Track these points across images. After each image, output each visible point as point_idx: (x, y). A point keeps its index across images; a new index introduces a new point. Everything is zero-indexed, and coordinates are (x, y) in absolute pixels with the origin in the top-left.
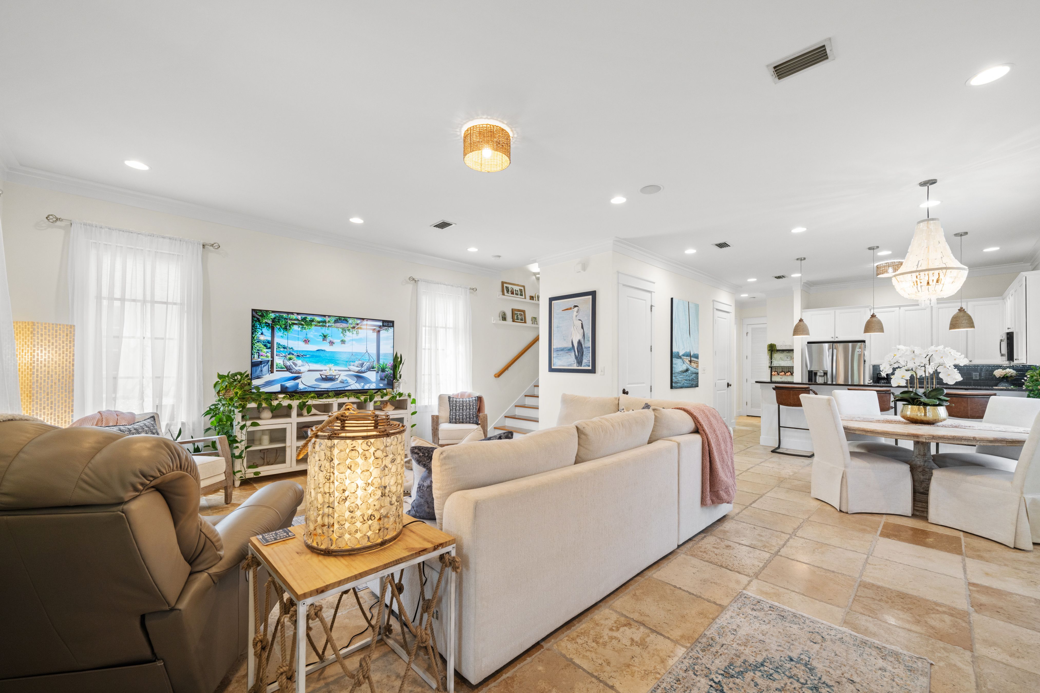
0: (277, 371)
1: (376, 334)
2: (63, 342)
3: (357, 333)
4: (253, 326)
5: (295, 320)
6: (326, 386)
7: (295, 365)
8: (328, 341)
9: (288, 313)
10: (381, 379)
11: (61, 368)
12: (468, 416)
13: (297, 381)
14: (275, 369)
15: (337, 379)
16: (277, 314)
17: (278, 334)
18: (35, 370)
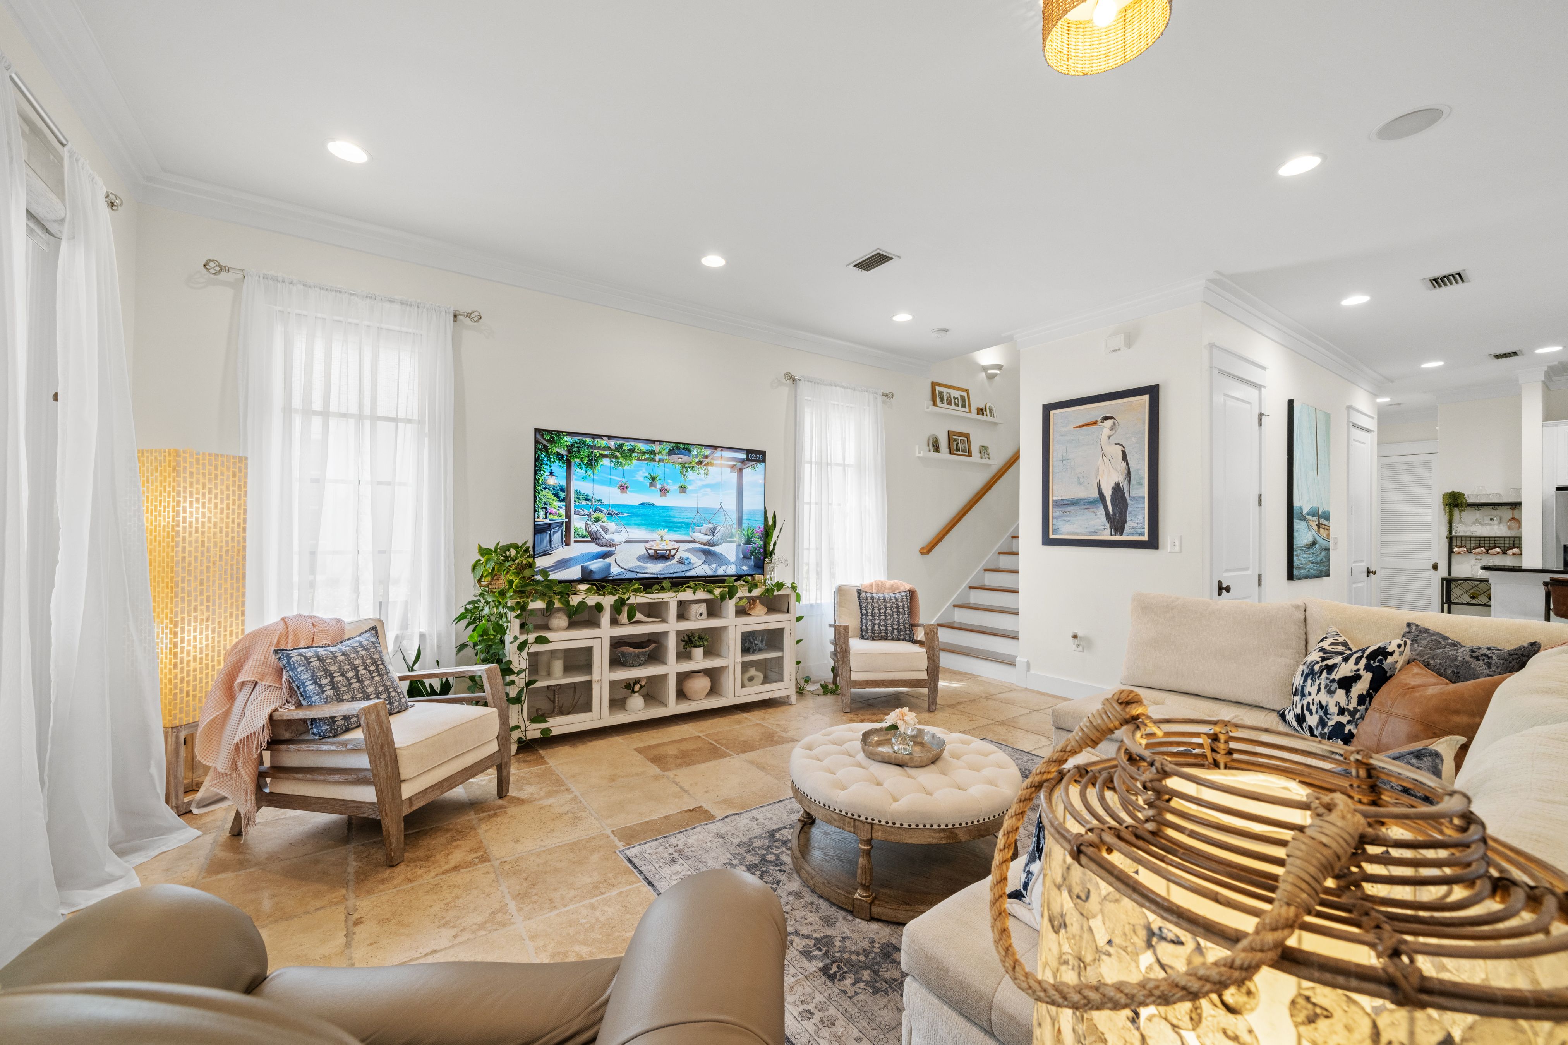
0: (575, 541)
1: (735, 475)
2: (228, 488)
3: (706, 474)
4: (537, 459)
5: (604, 448)
6: (655, 569)
7: (606, 530)
8: (659, 486)
9: (594, 436)
10: (745, 557)
11: (224, 534)
12: (895, 627)
13: (608, 560)
14: (572, 539)
15: (673, 556)
16: (576, 438)
17: (578, 472)
18: (180, 539)
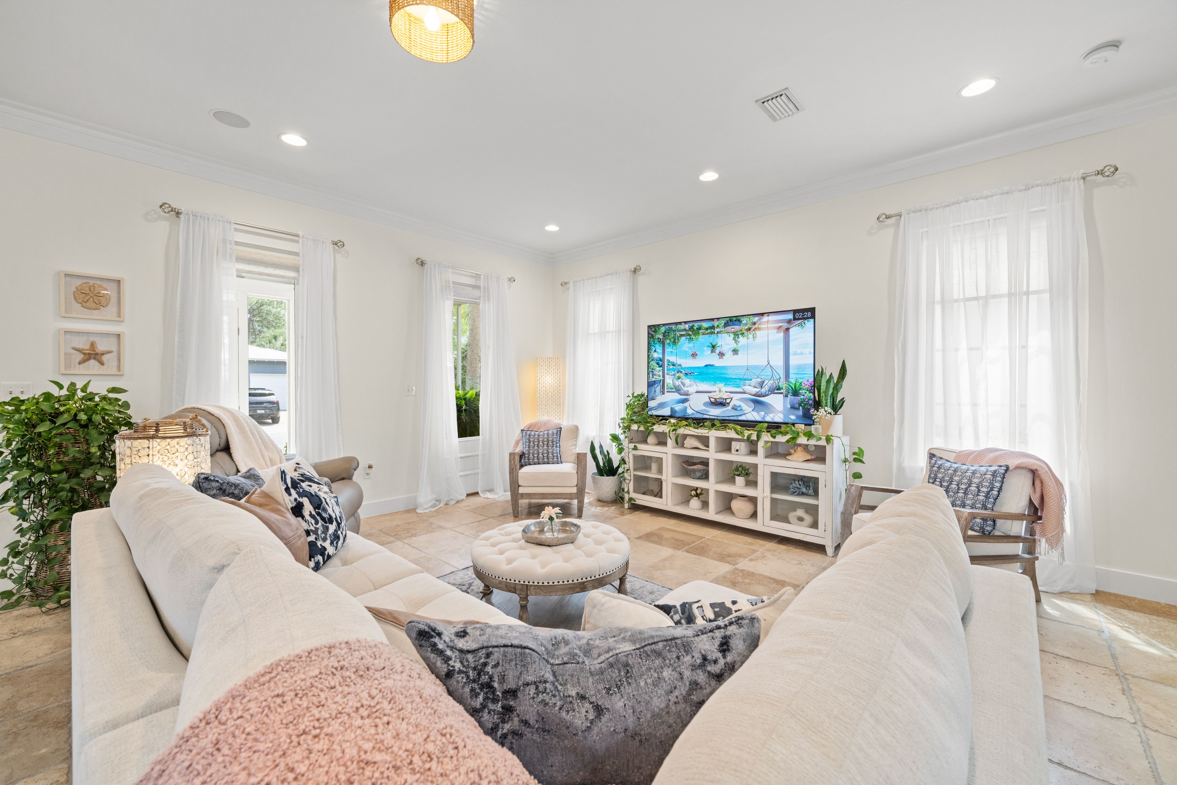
0: (667, 392)
2: (554, 370)
3: (754, 337)
4: (649, 343)
5: (683, 330)
6: (716, 412)
7: (684, 385)
8: (717, 351)
9: (677, 324)
13: (686, 404)
14: (666, 390)
15: (729, 403)
16: (667, 327)
17: (668, 349)
18: (538, 390)
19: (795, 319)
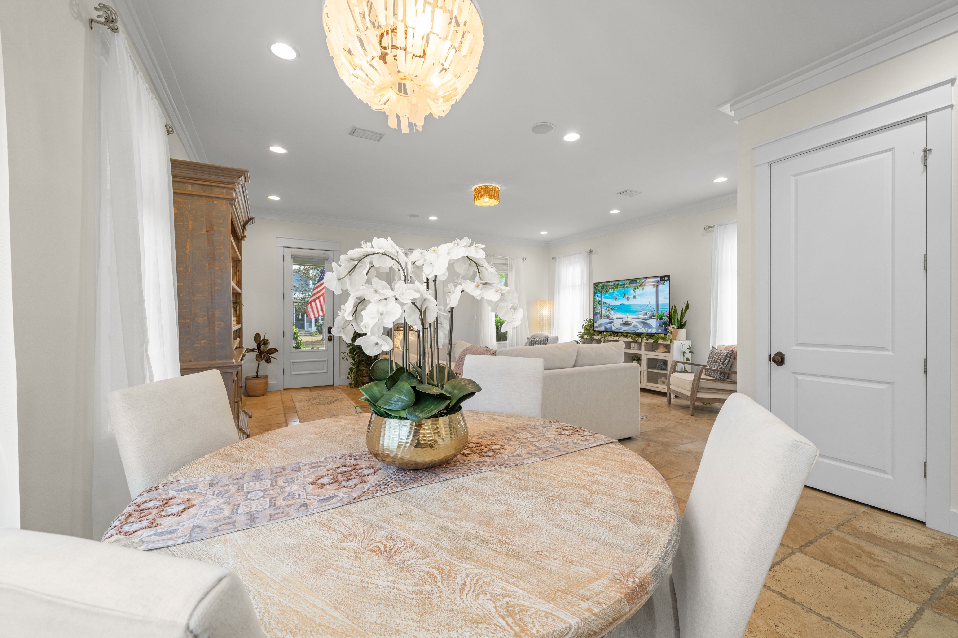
1: (655, 288)
4: (594, 293)
5: (610, 286)
6: (625, 329)
7: (611, 314)
8: (626, 297)
9: (607, 282)
10: (660, 326)
13: (612, 325)
14: (602, 317)
15: (631, 324)
16: (603, 284)
17: (603, 295)
19: (661, 281)
